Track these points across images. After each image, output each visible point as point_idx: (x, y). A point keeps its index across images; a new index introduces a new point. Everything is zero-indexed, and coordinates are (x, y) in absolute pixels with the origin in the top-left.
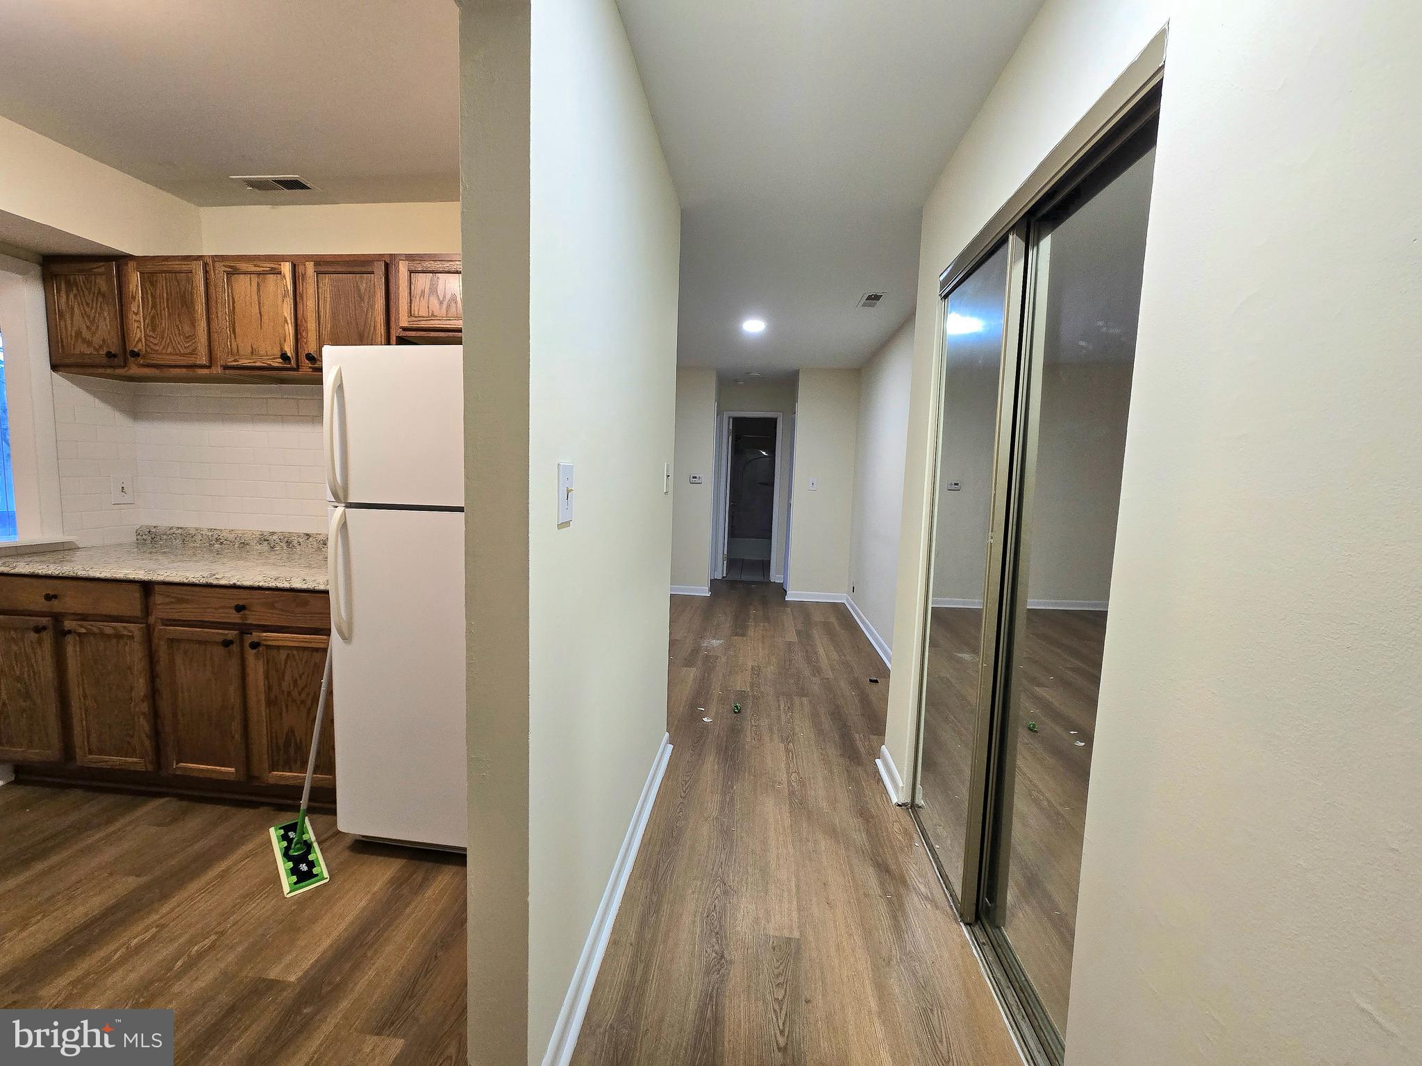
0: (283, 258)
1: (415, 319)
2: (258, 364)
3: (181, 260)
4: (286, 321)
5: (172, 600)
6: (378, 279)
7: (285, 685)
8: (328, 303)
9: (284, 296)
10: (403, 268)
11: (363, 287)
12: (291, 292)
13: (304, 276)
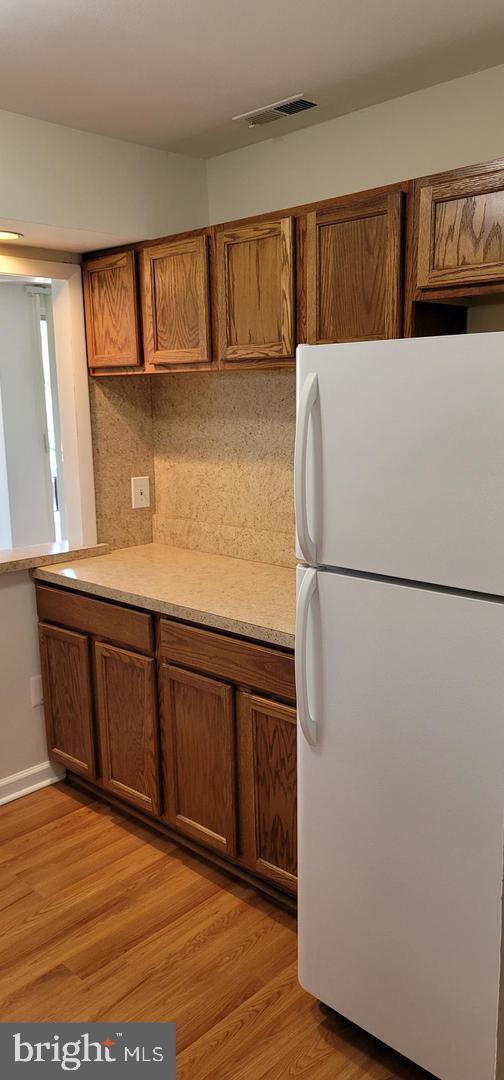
0: (281, 215)
1: (440, 273)
2: (256, 355)
3: (186, 238)
4: (284, 296)
5: (175, 639)
6: (392, 221)
7: (272, 761)
8: (331, 263)
9: (284, 264)
10: (425, 198)
11: (372, 235)
12: (290, 258)
13: (304, 234)
